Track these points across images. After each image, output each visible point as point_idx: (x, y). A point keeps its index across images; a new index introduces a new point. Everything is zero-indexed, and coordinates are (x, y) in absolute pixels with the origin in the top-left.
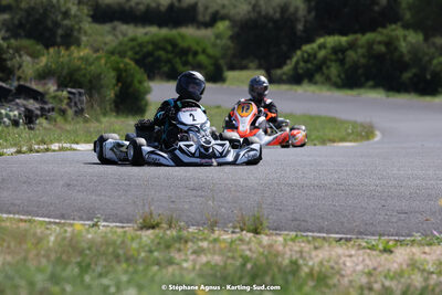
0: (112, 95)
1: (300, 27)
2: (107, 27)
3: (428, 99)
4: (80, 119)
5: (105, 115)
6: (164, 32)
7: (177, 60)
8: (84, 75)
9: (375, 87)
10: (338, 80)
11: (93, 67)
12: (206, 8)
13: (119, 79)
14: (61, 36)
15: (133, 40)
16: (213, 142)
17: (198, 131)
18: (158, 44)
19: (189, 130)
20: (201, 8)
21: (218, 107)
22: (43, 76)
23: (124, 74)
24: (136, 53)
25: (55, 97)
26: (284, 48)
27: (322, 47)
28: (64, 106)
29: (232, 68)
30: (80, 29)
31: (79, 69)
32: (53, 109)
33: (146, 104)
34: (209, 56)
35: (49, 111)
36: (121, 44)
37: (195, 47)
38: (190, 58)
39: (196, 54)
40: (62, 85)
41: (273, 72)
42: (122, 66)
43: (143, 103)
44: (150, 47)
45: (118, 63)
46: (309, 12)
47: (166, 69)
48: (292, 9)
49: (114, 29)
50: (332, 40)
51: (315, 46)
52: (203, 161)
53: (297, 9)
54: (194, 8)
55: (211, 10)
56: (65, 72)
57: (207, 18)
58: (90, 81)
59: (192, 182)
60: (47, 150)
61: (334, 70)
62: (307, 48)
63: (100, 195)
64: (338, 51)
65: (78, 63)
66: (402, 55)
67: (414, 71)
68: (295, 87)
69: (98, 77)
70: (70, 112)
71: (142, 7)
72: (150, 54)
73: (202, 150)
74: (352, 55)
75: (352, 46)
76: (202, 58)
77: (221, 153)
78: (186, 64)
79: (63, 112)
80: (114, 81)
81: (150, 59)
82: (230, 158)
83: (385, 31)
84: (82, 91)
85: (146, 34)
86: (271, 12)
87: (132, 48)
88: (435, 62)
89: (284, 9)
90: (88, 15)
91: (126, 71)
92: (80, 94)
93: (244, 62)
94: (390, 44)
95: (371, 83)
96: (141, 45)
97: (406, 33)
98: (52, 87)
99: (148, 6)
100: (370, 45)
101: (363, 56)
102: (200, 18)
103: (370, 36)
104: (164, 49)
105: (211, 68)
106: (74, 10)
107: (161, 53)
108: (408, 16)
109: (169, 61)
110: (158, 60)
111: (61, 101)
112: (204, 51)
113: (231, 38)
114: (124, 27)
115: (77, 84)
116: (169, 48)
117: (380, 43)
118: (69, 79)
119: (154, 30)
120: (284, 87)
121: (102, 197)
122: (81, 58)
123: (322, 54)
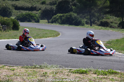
0: (12, 26)
1: (54, 12)
2: (18, 11)
3: (76, 26)
5: (10, 30)
7: (30, 18)
9: (67, 24)
10: (60, 23)
11: (8, 21)
12: (38, 7)
20: (37, 7)
21: (35, 28)
23: (15, 22)
26: (51, 16)
27: (58, 16)
28: (1, 29)
29: (42, 19)
30: (12, 12)
31: (5, 21)
34: (37, 17)
36: (19, 15)
37: (34, 16)
39: (34, 17)
41: (49, 20)
43: (18, 28)
44: (25, 15)
46: (56, 9)
47: (28, 20)
48: (53, 8)
50: (59, 15)
51: (56, 16)
53: (54, 8)
54: (36, 7)
55: (39, 8)
57: (38, 9)
58: (7, 24)
61: (59, 21)
62: (54, 16)
64: (61, 17)
66: (73, 18)
67: (75, 21)
68: (52, 24)
71: (26, 7)
72: (25, 17)
74: (63, 18)
75: (63, 16)
76: (35, 18)
78: (32, 19)
80: (12, 24)
83: (70, 13)
85: (26, 13)
86: (49, 9)
87: (22, 16)
88: (79, 19)
89: (51, 8)
92: (5, 26)
94: (70, 16)
95: (66, 23)
96: (23, 15)
97: (74, 13)
99: (27, 7)
100: (67, 16)
101: (65, 18)
102: (37, 9)
103: (67, 14)
105: (37, 19)
106: (11, 8)
107: (27, 16)
108: (74, 10)
109: (29, 18)
112: (36, 16)
113: (41, 14)
114: (22, 11)
115: (5, 24)
116: (29, 16)
117: (69, 15)
118: (3, 23)
119: (28, 11)
120: (50, 24)
122: (6, 19)
123: (57, 17)
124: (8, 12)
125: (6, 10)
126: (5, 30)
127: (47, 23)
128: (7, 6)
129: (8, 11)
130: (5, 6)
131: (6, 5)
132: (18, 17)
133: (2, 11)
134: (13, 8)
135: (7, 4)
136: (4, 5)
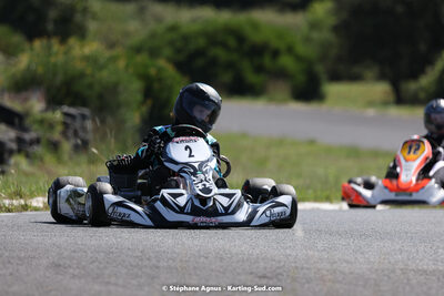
4: (83, 158)
6: (225, 17)
7: (246, 63)
8: (90, 86)
11: (105, 73)
13: (148, 93)
14: (56, 22)
15: (173, 28)
16: (215, 190)
17: (194, 174)
18: (214, 37)
19: (181, 170)
21: (312, 142)
22: (22, 85)
23: (156, 86)
24: (179, 51)
25: (42, 122)
26: (423, 47)
28: (56, 136)
29: (336, 77)
30: (85, 10)
31: (82, 75)
32: (37, 141)
34: (299, 58)
35: (31, 143)
36: (153, 36)
37: (275, 43)
38: (267, 61)
39: (276, 54)
40: (53, 102)
42: (153, 71)
44: (201, 42)
45: (146, 67)
47: (227, 77)
49: (142, 11)
52: (197, 219)
56: (59, 79)
58: (101, 97)
59: (262, 264)
60: (25, 208)
63: (108, 283)
65: (79, 66)
69: (113, 89)
70: (67, 146)
72: (199, 53)
73: (197, 203)
76: (286, 61)
77: (226, 209)
78: (259, 69)
79: (54, 147)
80: (139, 97)
81: (200, 62)
82: (241, 216)
84: (86, 111)
85: (194, 21)
87: (171, 43)
91: (160, 80)
92: (84, 117)
93: (356, 69)
96: (186, 38)
98: (36, 105)
104: (224, 45)
105: (301, 78)
107: (219, 51)
109: (230, 66)
110: (214, 62)
111: (51, 126)
112: (290, 50)
113: (336, 29)
114: (159, 9)
115: (78, 99)
116: (232, 42)
118: (65, 91)
121: (112, 288)
122: (87, 59)
124: (52, 14)
126: (82, 147)
127: (385, 103)
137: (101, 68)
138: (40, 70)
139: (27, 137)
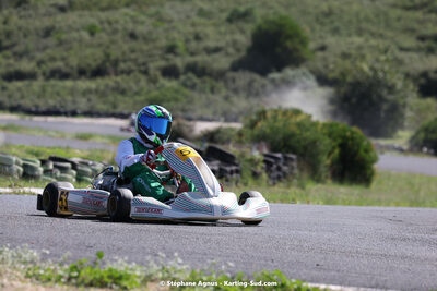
0: (328, 162)
8: (299, 141)
11: (308, 134)
23: (350, 142)
28: (259, 169)
31: (293, 135)
33: (372, 174)
35: (232, 172)
42: (348, 134)
43: (369, 172)
45: (344, 130)
58: (305, 148)
70: (265, 177)
79: (255, 175)
84: (293, 156)
90: (413, 91)
91: (352, 139)
106: (399, 85)
111: (256, 164)
118: (283, 145)
124: (385, 107)
125: (374, 97)
126: (283, 178)
128: (381, 75)
129: (386, 101)
130: (371, 74)
131: (372, 68)
132: (426, 130)
133: (354, 100)
134: (411, 86)
135: (377, 66)
136: (365, 67)
137: (307, 130)
138: (268, 131)
139: (228, 169)
